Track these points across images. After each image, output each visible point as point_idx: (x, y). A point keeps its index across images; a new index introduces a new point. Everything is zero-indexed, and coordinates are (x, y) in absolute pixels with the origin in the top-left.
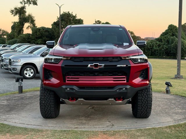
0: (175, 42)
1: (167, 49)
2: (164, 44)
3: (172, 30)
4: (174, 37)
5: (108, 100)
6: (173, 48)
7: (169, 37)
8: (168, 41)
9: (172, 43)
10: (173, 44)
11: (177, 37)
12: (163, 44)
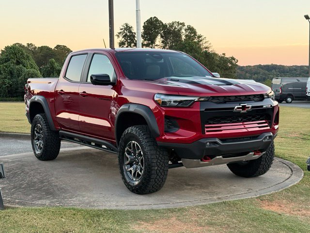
0: (23, 74)
1: (11, 85)
2: (5, 78)
3: (15, 54)
4: (21, 66)
5: (248, 155)
6: (21, 83)
7: (12, 67)
8: (11, 73)
9: (18, 77)
10: (20, 78)
11: (25, 66)
12: (3, 77)
